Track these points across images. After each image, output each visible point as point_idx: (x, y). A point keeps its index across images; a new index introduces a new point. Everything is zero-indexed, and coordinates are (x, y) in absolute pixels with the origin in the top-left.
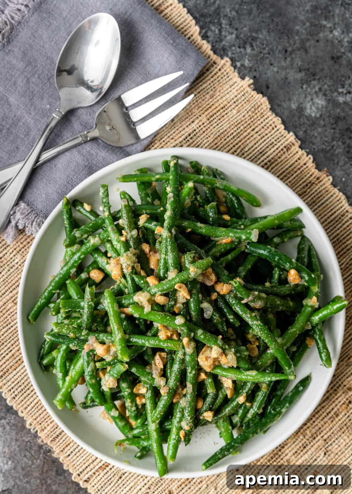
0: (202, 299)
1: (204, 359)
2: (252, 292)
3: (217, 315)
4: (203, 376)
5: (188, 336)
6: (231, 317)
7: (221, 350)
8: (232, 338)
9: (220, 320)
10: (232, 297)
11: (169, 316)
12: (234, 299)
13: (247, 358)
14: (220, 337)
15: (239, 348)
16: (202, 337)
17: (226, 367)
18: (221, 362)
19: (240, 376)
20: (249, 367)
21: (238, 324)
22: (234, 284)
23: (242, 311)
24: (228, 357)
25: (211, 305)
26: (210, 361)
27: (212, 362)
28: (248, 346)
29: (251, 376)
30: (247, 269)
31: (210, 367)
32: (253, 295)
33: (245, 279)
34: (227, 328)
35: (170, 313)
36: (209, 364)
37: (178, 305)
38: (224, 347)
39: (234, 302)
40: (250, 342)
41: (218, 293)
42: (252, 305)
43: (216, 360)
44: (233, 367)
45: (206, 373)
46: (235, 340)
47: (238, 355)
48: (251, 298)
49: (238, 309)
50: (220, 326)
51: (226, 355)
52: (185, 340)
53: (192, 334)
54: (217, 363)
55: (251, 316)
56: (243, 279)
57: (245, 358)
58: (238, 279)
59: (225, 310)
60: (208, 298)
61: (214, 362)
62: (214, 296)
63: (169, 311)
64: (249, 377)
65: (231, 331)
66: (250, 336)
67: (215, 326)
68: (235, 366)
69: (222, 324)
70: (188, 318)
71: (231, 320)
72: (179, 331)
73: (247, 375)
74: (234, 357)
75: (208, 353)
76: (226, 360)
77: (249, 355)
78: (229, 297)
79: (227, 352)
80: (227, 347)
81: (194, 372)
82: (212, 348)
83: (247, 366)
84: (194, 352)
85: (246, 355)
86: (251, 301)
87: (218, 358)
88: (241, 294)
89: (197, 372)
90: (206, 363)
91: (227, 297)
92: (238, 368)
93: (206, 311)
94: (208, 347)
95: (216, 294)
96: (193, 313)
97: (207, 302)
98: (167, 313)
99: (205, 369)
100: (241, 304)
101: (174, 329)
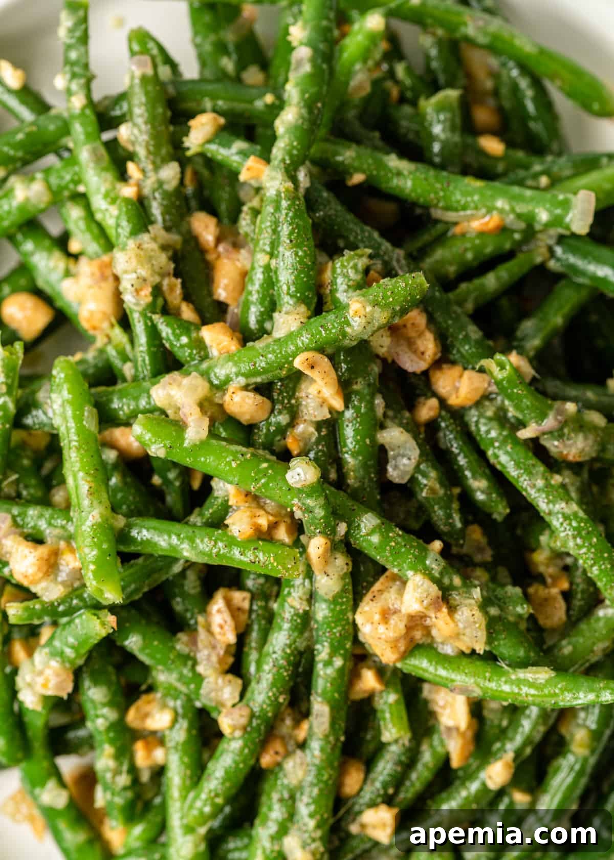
0: (385, 415)
1: (377, 617)
2: (557, 404)
3: (433, 474)
4: (369, 680)
5: (329, 531)
6: (479, 487)
7: (434, 590)
8: (478, 558)
9: (441, 492)
10: (490, 419)
11: (267, 460)
12: (494, 424)
13: (523, 626)
14: (437, 545)
15: (499, 592)
16: (375, 539)
17: (448, 650)
18: (434, 632)
19: (493, 685)
20: (527, 657)
21: (501, 511)
22: (495, 370)
23: (517, 465)
24: (458, 616)
25: (415, 438)
26: (397, 626)
27: (401, 627)
28: (531, 590)
29: (531, 685)
30: (549, 328)
31: (394, 644)
32: (560, 412)
33: (540, 360)
34: (466, 523)
35: (273, 453)
36: (391, 634)
37: (300, 428)
38: (446, 581)
39: (493, 434)
40: (540, 579)
41: (443, 402)
42: (553, 446)
43: (416, 622)
44: (473, 652)
45: (381, 671)
46: (488, 567)
47: (494, 611)
48: (550, 422)
49: (504, 459)
50: (439, 513)
51: (452, 610)
52: (316, 546)
53: (342, 528)
54: (418, 635)
55: (548, 485)
56: (531, 361)
57: (516, 624)
58: (514, 358)
59: (462, 461)
60: (407, 414)
61: (409, 628)
62: (427, 410)
63: (268, 447)
64: (525, 690)
65: (476, 534)
66: (540, 558)
67: (422, 509)
68: (480, 648)
69: (447, 507)
70: (333, 475)
71: (480, 496)
72: (298, 514)
73: (519, 682)
74: (478, 614)
75: (390, 597)
76: (452, 625)
77: (532, 618)
78: (481, 415)
79: (456, 597)
80: (457, 581)
81: (338, 662)
82: (404, 583)
83: (522, 653)
84: (344, 590)
85: (520, 616)
86: (551, 433)
87: (423, 617)
88: (517, 407)
89: (350, 665)
90: (382, 629)
91: (473, 416)
92: (490, 658)
93: (395, 458)
94: (395, 578)
95: (433, 402)
96: (350, 461)
97: (401, 425)
98: (261, 452)
99: (378, 651)
100: (516, 441)
101: (282, 507)
